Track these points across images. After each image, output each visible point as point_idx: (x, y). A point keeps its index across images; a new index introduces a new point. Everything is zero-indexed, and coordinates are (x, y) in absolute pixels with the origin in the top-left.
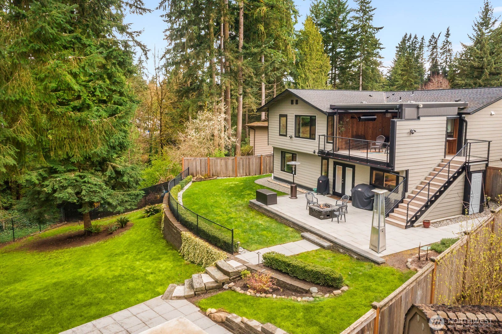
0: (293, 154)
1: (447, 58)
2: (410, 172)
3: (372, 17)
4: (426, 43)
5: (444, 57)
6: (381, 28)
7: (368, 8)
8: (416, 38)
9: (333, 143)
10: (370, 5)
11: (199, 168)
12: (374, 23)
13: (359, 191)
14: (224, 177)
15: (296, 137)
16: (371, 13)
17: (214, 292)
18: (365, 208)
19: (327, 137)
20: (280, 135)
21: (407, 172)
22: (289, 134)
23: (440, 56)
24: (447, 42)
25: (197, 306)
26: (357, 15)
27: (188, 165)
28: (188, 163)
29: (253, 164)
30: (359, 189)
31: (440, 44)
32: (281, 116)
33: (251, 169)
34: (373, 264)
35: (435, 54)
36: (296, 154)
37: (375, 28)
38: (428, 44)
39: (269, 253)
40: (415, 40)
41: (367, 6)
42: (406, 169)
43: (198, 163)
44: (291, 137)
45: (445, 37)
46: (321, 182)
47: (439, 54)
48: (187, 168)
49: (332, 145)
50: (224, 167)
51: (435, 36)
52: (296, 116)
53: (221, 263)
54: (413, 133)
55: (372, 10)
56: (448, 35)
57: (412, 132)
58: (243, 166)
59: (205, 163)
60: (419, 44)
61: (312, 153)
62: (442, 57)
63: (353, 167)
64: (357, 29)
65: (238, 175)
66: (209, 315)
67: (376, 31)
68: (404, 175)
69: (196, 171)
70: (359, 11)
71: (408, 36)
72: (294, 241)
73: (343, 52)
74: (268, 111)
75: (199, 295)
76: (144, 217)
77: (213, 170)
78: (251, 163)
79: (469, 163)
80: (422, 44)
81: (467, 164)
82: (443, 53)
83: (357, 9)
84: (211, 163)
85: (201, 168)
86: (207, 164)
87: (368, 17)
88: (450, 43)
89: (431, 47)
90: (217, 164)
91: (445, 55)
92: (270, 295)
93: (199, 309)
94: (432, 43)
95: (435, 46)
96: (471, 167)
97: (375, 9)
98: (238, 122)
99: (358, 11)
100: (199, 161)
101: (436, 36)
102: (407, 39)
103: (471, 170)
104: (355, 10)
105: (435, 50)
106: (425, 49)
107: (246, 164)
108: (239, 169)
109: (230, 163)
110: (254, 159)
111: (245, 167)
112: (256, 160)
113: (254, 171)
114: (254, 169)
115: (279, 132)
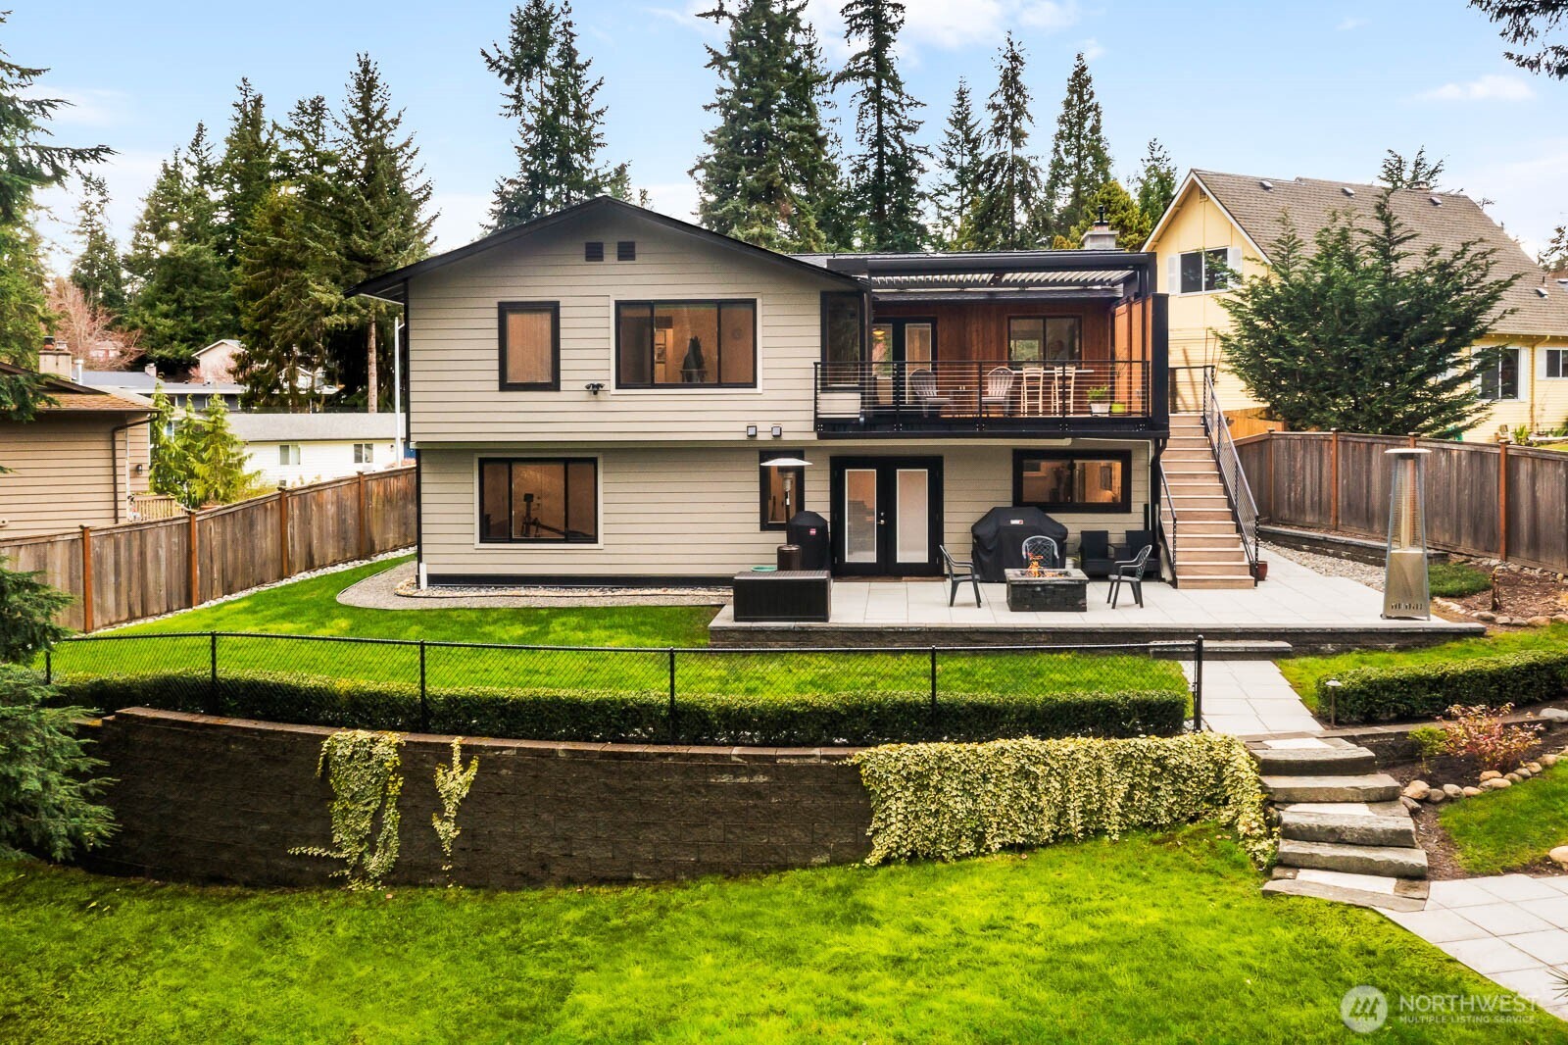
9: (860, 389)
15: (621, 386)
20: (506, 387)
22: (574, 378)
29: (157, 559)
33: (151, 586)
44: (596, 389)
49: (856, 395)
52: (621, 305)
58: (117, 573)
63: (934, 465)
78: (150, 555)
107: (130, 562)
108: (101, 592)
109: (58, 563)
110: (163, 534)
111: (124, 580)
112: (169, 536)
113: (163, 593)
114: (163, 580)
115: (496, 375)
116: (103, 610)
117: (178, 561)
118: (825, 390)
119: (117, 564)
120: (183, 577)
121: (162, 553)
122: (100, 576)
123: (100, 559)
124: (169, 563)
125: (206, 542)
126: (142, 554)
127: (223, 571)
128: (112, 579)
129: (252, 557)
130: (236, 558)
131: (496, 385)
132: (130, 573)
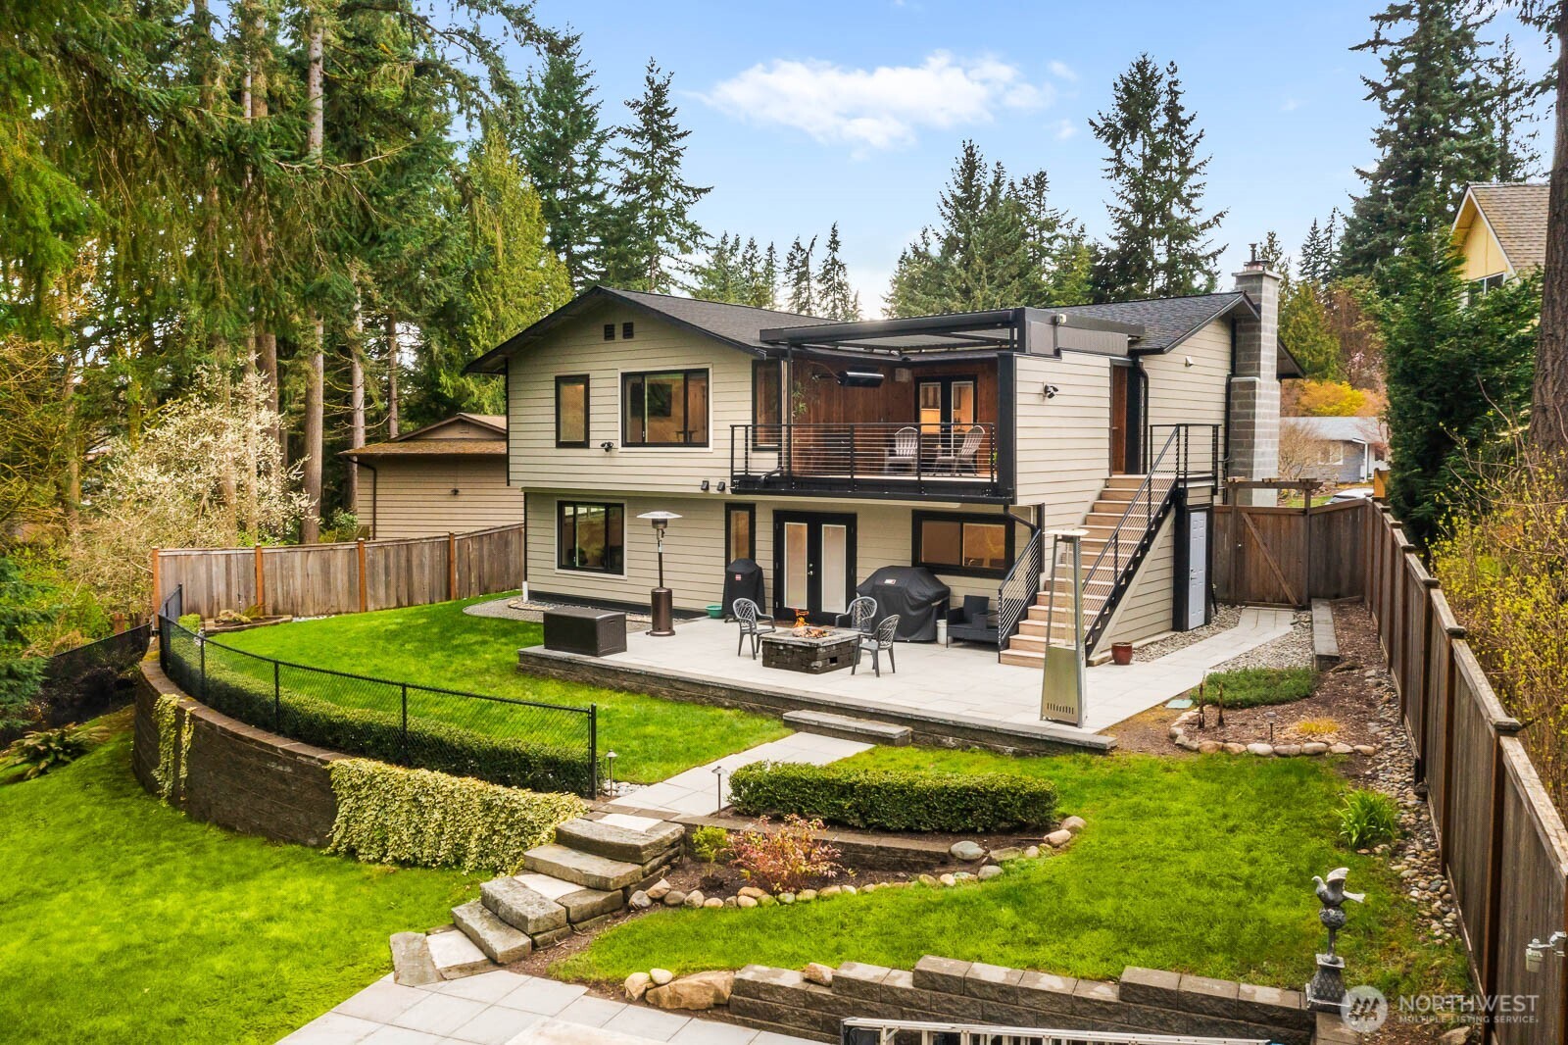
0: (607, 506)
1: (835, 307)
2: (1047, 511)
3: (679, 155)
4: (782, 263)
5: (827, 302)
6: (706, 191)
7: (667, 128)
8: (752, 246)
9: (778, 450)
10: (673, 121)
11: (220, 588)
12: (687, 172)
13: (889, 587)
14: (317, 615)
15: (625, 444)
16: (677, 144)
17: (600, 925)
18: (913, 638)
19: (754, 431)
20: (560, 445)
21: (1040, 509)
22: (597, 438)
23: (817, 301)
24: (834, 262)
25: (566, 981)
26: (635, 147)
27: (177, 577)
28: (178, 570)
29: (421, 565)
30: (889, 582)
31: (816, 267)
32: (560, 381)
33: (416, 585)
34: (1083, 755)
35: (805, 295)
36: (622, 506)
37: (688, 189)
38: (787, 265)
39: (751, 768)
40: (751, 252)
41: (664, 122)
42: (1038, 501)
43: (219, 569)
44: (608, 447)
45: (829, 250)
46: (738, 577)
47: (814, 294)
48: (171, 588)
49: (775, 455)
50: (317, 582)
51: (803, 246)
52: (625, 376)
53: (577, 826)
54: (1051, 396)
55: (680, 136)
56: (834, 245)
57: (1048, 392)
58: (387, 574)
59: (247, 568)
60: (763, 263)
61: (698, 490)
62: (824, 303)
63: (849, 520)
64: (637, 188)
65: (371, 607)
66: (643, 996)
67: (692, 198)
68: (1033, 521)
69: (210, 597)
70: (641, 135)
71: (731, 241)
72: (773, 740)
73: (596, 253)
74: (505, 372)
75: (549, 945)
76: (20, 778)
77: (275, 594)
78: (415, 562)
79: (1185, 481)
80: (770, 263)
81: (1181, 486)
82: (827, 294)
83: (634, 129)
84: (267, 567)
85: (228, 585)
86: (255, 568)
87: (667, 155)
88: (842, 266)
89: (793, 275)
90: (293, 568)
91: (830, 298)
92: (835, 889)
93: (584, 989)
94: (796, 263)
95: (804, 273)
96: (1190, 493)
97: (685, 134)
98: (309, 444)
99: (635, 135)
100: (222, 560)
101: (806, 246)
102: (728, 247)
103: (1190, 502)
104: (628, 132)
105: (804, 284)
106: (780, 278)
107: (398, 567)
108: (374, 587)
109: (340, 564)
110: (427, 549)
111: (393, 578)
112: (432, 551)
113: (427, 590)
114: (426, 581)
115: (553, 435)
116: (376, 600)
117: (441, 568)
118: (756, 449)
119: (387, 568)
120: (444, 581)
121: (427, 562)
122: (373, 575)
123: (373, 563)
124: (433, 568)
125: (465, 555)
126: (409, 561)
127: (480, 578)
128: (383, 578)
129: (507, 568)
130: (492, 568)
131: (553, 444)
132: (398, 574)
